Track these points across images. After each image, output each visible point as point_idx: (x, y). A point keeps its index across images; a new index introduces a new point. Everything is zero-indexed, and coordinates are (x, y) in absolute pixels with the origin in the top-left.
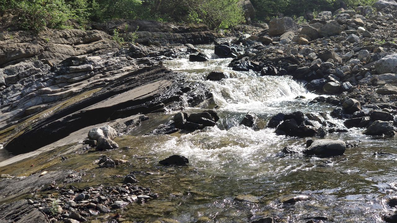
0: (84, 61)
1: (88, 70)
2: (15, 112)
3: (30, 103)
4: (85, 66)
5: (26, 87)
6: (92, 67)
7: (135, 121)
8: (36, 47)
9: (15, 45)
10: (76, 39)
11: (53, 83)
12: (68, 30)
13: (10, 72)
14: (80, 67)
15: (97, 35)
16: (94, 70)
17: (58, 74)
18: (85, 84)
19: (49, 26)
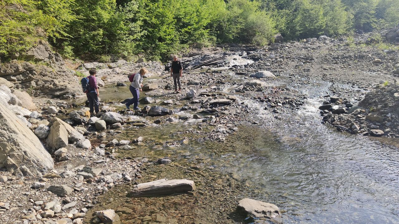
3: (196, 64)
5: (196, 61)
6: (210, 57)
14: (207, 57)
15: (218, 49)
17: (203, 58)
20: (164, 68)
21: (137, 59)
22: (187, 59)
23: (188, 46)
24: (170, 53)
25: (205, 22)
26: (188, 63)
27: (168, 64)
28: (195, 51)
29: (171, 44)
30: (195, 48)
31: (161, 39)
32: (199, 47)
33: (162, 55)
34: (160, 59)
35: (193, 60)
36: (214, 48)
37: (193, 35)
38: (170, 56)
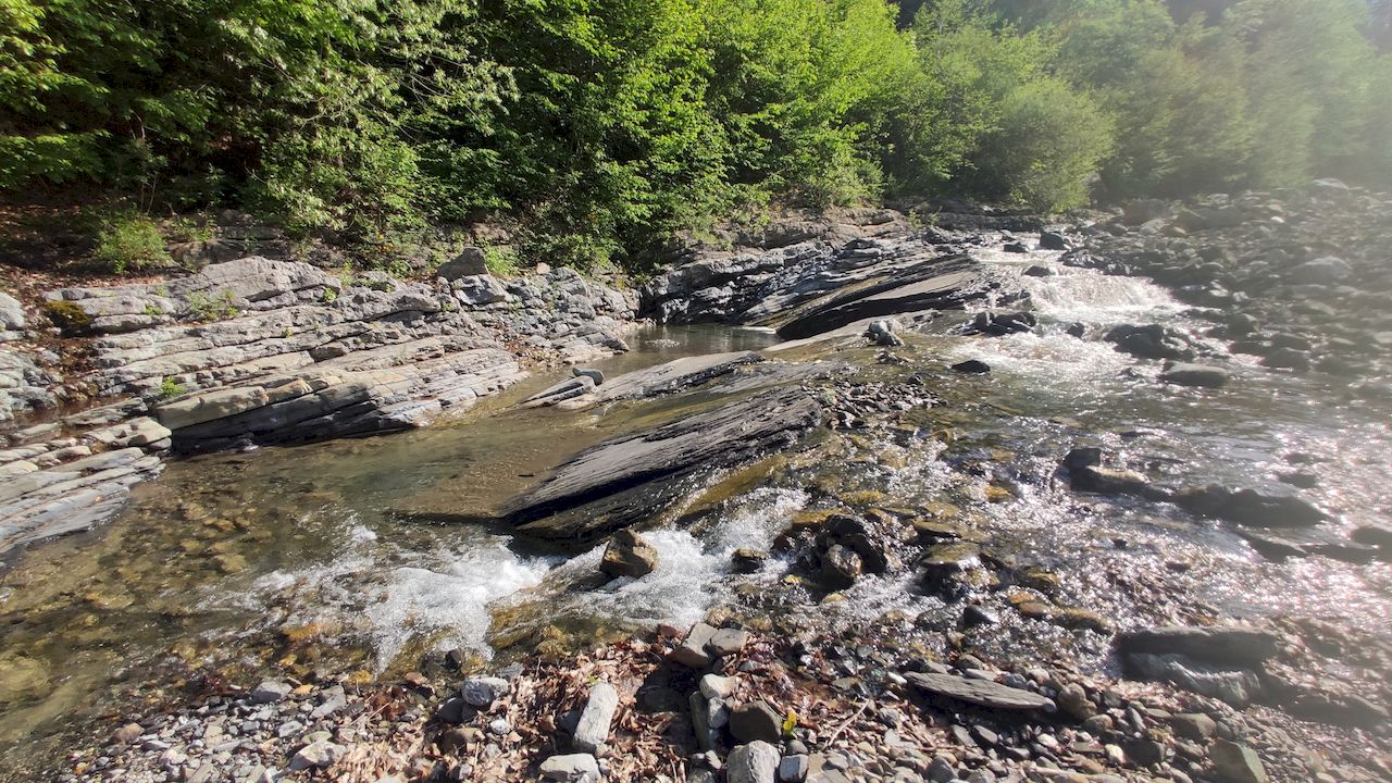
0: (872, 245)
1: (875, 255)
2: (791, 296)
3: (806, 288)
4: (872, 250)
5: (805, 270)
6: (880, 253)
7: (926, 318)
8: (819, 227)
9: (797, 224)
10: (864, 220)
11: (834, 267)
12: (857, 208)
13: (789, 253)
14: (866, 251)
15: (889, 215)
16: (882, 255)
17: (840, 257)
18: (870, 271)
19: (836, 204)
20: (635, 305)
22: (757, 256)
23: (767, 195)
24: (673, 223)
26: (764, 277)
27: (657, 285)
28: (796, 220)
29: (683, 178)
30: (796, 205)
31: (625, 148)
32: (813, 203)
33: (622, 230)
34: (614, 258)
35: (788, 263)
36: (873, 210)
37: (788, 147)
38: (672, 239)
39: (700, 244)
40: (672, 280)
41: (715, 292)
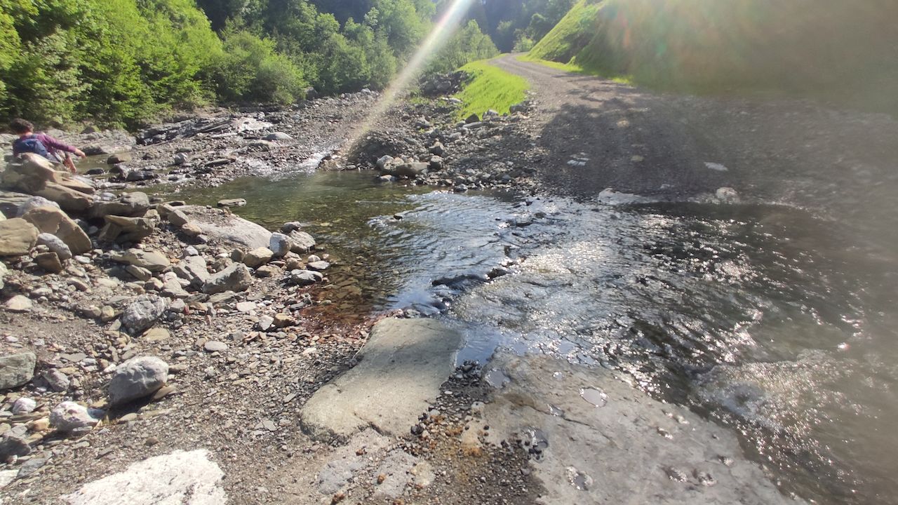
20: (135, 141)
21: (82, 128)
22: (171, 125)
23: (171, 106)
24: (140, 117)
25: (192, 70)
26: (175, 131)
27: (140, 135)
28: (183, 113)
29: (139, 103)
30: (183, 109)
31: (118, 96)
32: (188, 108)
33: (126, 120)
34: (124, 127)
35: (182, 127)
36: (214, 108)
37: (174, 90)
38: (141, 122)
39: (151, 123)
40: (145, 134)
41: (160, 136)
